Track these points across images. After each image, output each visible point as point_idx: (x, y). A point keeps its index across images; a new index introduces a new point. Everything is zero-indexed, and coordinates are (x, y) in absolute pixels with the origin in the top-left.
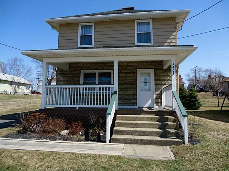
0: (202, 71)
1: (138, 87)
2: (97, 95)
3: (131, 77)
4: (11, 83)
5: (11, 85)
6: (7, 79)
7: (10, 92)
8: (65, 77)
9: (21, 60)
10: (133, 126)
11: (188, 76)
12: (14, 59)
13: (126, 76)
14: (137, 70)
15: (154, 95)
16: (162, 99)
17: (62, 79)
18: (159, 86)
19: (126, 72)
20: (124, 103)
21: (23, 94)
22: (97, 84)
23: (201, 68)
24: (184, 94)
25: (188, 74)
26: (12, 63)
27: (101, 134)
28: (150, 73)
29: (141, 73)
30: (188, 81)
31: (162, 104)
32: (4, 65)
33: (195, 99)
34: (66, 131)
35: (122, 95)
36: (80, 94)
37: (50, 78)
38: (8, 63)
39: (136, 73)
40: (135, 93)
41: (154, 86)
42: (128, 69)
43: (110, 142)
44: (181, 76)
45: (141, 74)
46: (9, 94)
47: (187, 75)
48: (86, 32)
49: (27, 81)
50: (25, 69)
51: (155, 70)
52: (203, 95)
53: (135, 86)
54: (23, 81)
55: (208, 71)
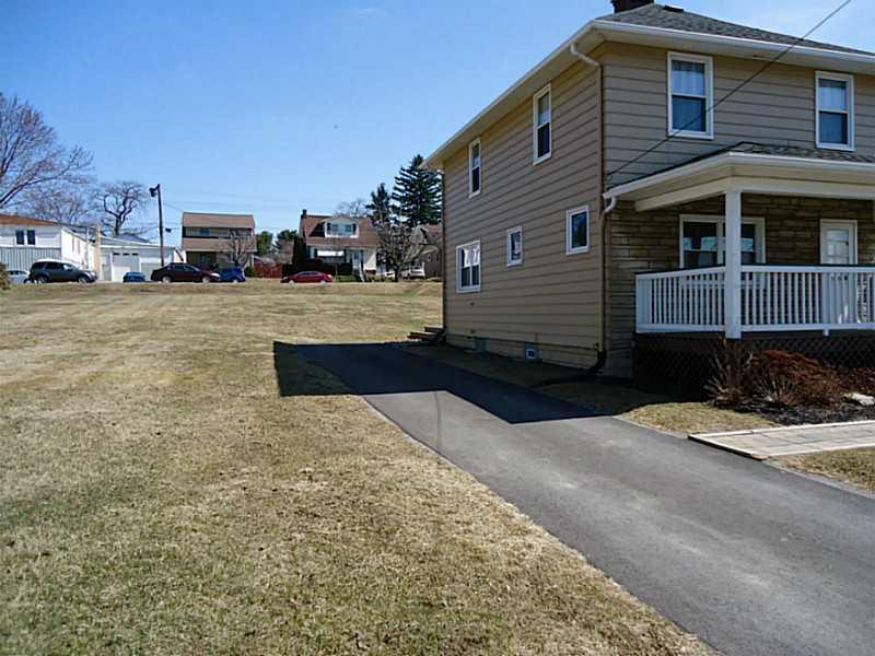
3: (806, 240)
13: (795, 239)
17: (624, 241)
39: (819, 231)
42: (801, 218)
51: (859, 222)
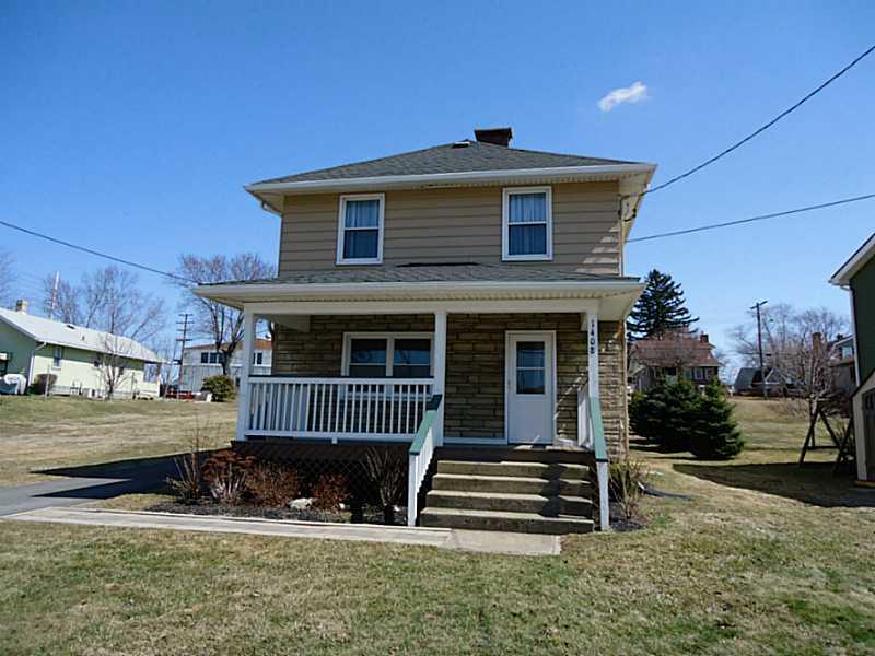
0: (790, 316)
1: (509, 382)
2: (388, 404)
3: (489, 353)
4: (97, 358)
5: (97, 364)
6: (82, 343)
7: (93, 392)
8: (297, 352)
9: (130, 276)
10: (479, 488)
11: (741, 336)
12: (103, 273)
13: (474, 352)
14: (507, 332)
15: (556, 408)
16: (577, 418)
19: (473, 338)
20: (467, 429)
21: (134, 397)
22: (391, 374)
23: (788, 307)
24: (691, 405)
25: (740, 328)
26: (98, 286)
27: (397, 509)
28: (543, 343)
29: (518, 342)
30: (740, 356)
31: (577, 434)
32: (71, 294)
33: (723, 423)
34: (304, 500)
35: (462, 407)
36: (342, 402)
37: (228, 339)
38: (84, 286)
39: (505, 344)
41: (555, 382)
42: (481, 331)
43: (417, 524)
44: (706, 336)
45: (517, 346)
46: (90, 396)
47: (738, 332)
48: (361, 219)
49: (149, 352)
50: (139, 308)
51: (557, 334)
52: (782, 409)
53: (500, 380)
54: (137, 351)
55: (816, 317)
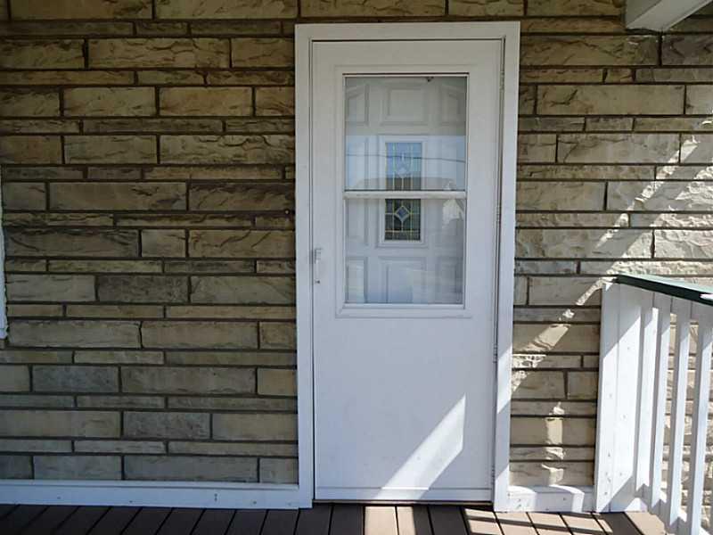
1: (313, 256)
15: (508, 360)
16: (595, 400)
18: (566, 245)
19: (158, 58)
20: (146, 447)
28: (460, 81)
29: (350, 79)
31: (592, 462)
35: (123, 357)
40: (273, 336)
45: (348, 99)
53: (275, 248)
